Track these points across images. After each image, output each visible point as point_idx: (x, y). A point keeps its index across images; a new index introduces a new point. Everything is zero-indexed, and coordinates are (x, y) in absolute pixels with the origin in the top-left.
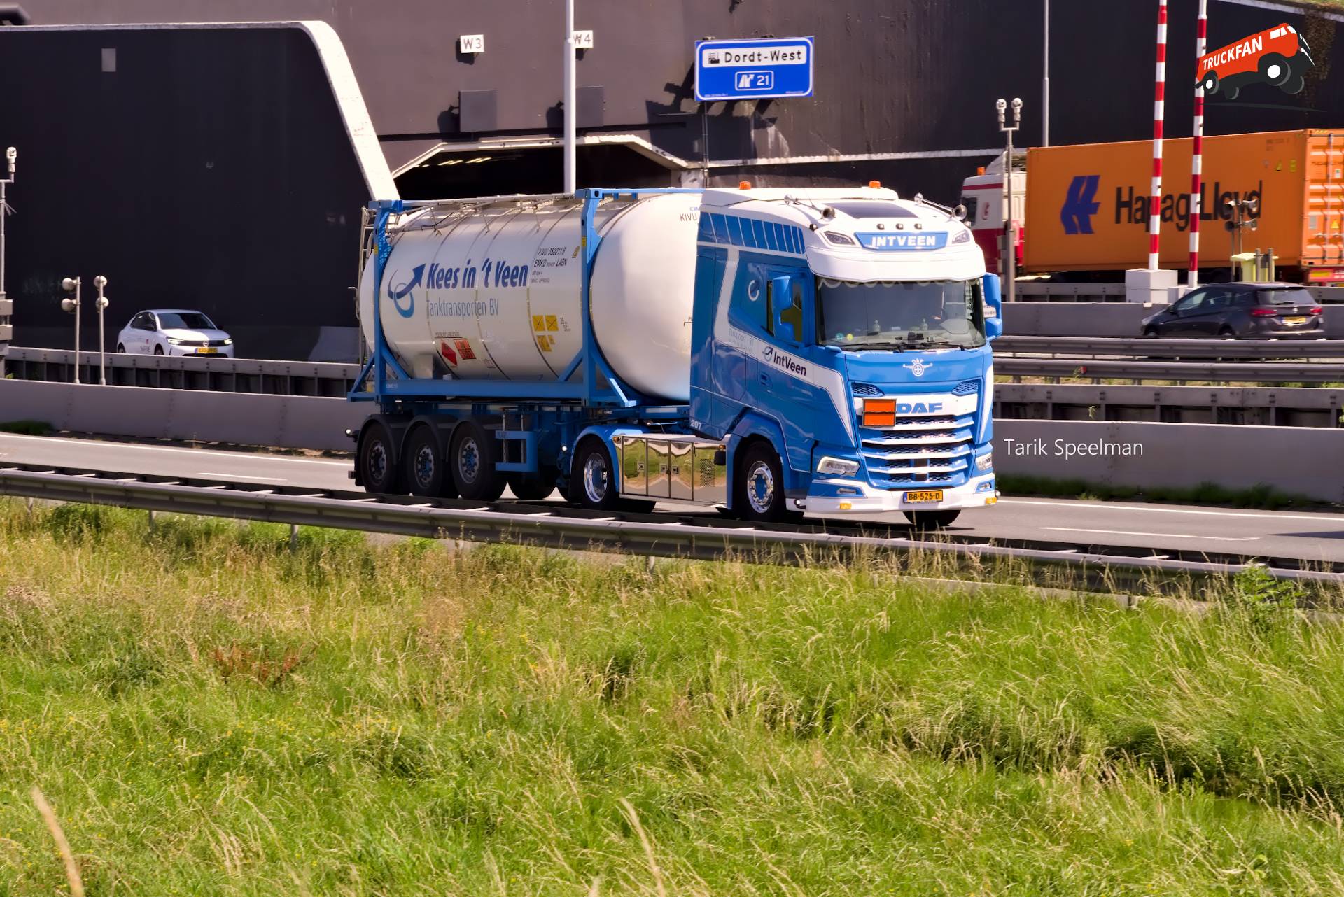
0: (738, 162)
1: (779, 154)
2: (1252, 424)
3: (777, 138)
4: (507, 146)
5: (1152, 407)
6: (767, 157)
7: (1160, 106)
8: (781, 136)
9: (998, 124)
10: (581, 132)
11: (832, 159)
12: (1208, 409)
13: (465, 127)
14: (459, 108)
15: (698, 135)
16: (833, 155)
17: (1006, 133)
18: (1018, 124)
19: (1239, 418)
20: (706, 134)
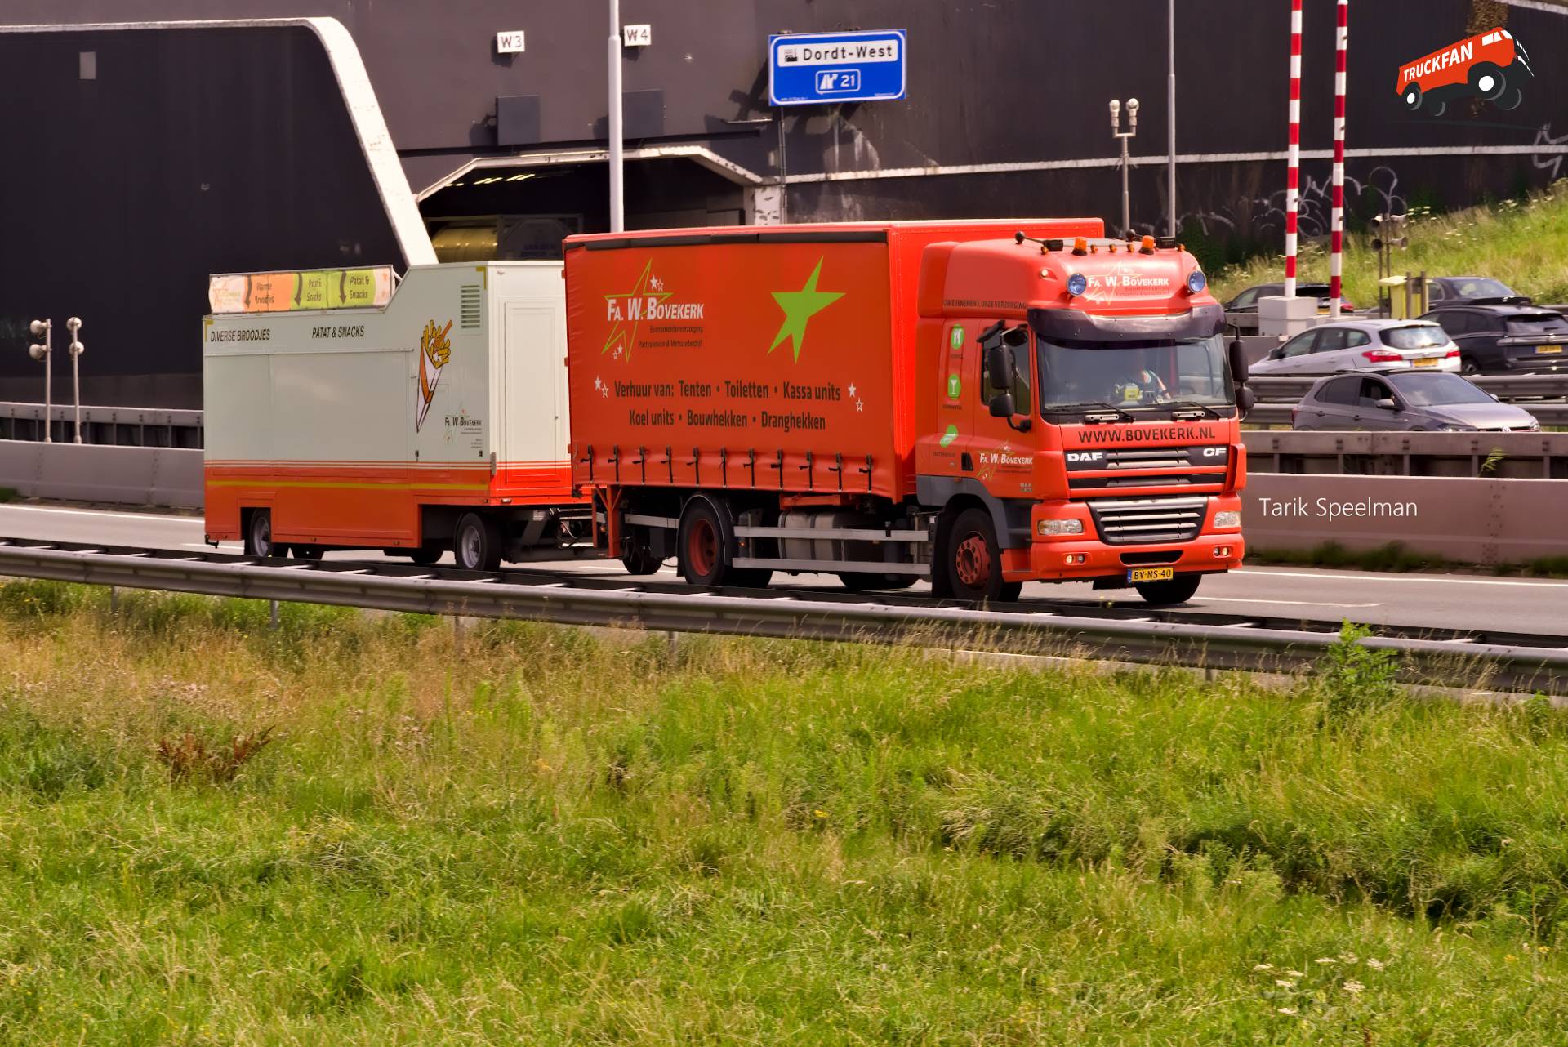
0: (821, 177)
1: (868, 166)
2: (1384, 474)
3: (865, 148)
4: (553, 161)
5: (1270, 456)
6: (854, 170)
7: (1295, 107)
8: (870, 146)
9: (1110, 129)
10: (629, 144)
11: (930, 171)
12: (1333, 457)
13: (504, 139)
14: (496, 116)
15: (774, 146)
16: (929, 166)
17: (1120, 139)
18: (1134, 129)
19: (1369, 467)
20: (782, 144)
